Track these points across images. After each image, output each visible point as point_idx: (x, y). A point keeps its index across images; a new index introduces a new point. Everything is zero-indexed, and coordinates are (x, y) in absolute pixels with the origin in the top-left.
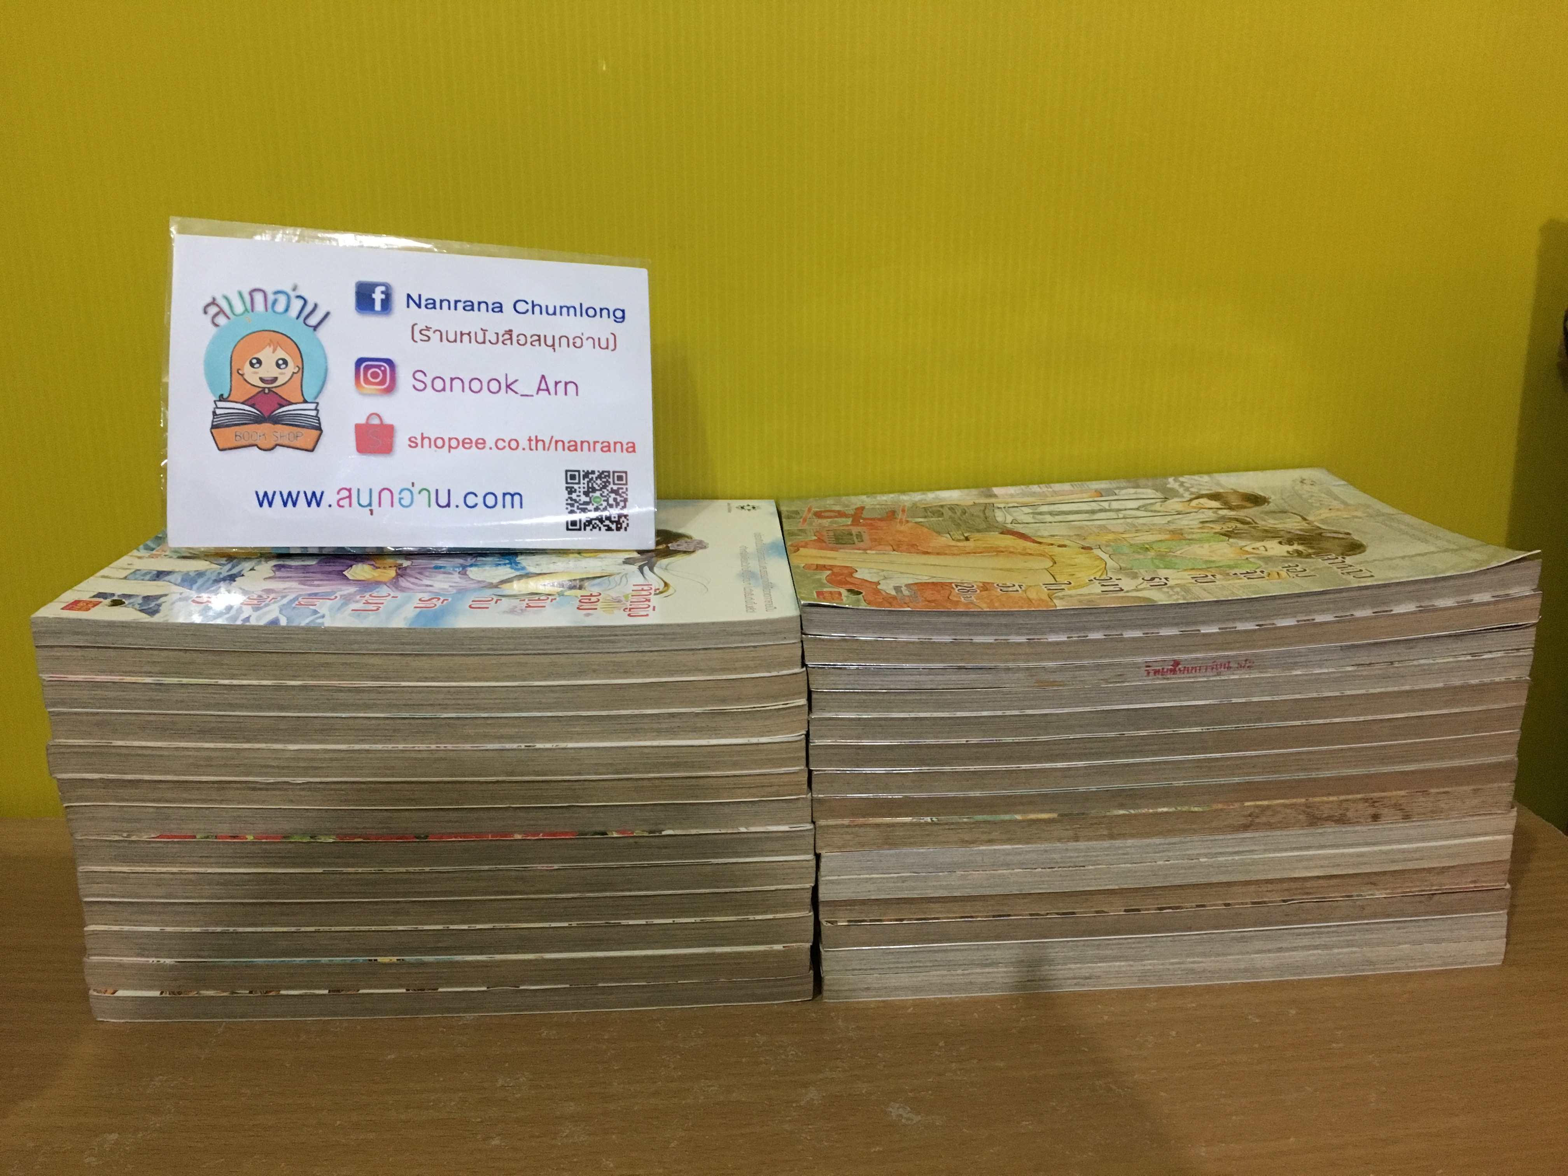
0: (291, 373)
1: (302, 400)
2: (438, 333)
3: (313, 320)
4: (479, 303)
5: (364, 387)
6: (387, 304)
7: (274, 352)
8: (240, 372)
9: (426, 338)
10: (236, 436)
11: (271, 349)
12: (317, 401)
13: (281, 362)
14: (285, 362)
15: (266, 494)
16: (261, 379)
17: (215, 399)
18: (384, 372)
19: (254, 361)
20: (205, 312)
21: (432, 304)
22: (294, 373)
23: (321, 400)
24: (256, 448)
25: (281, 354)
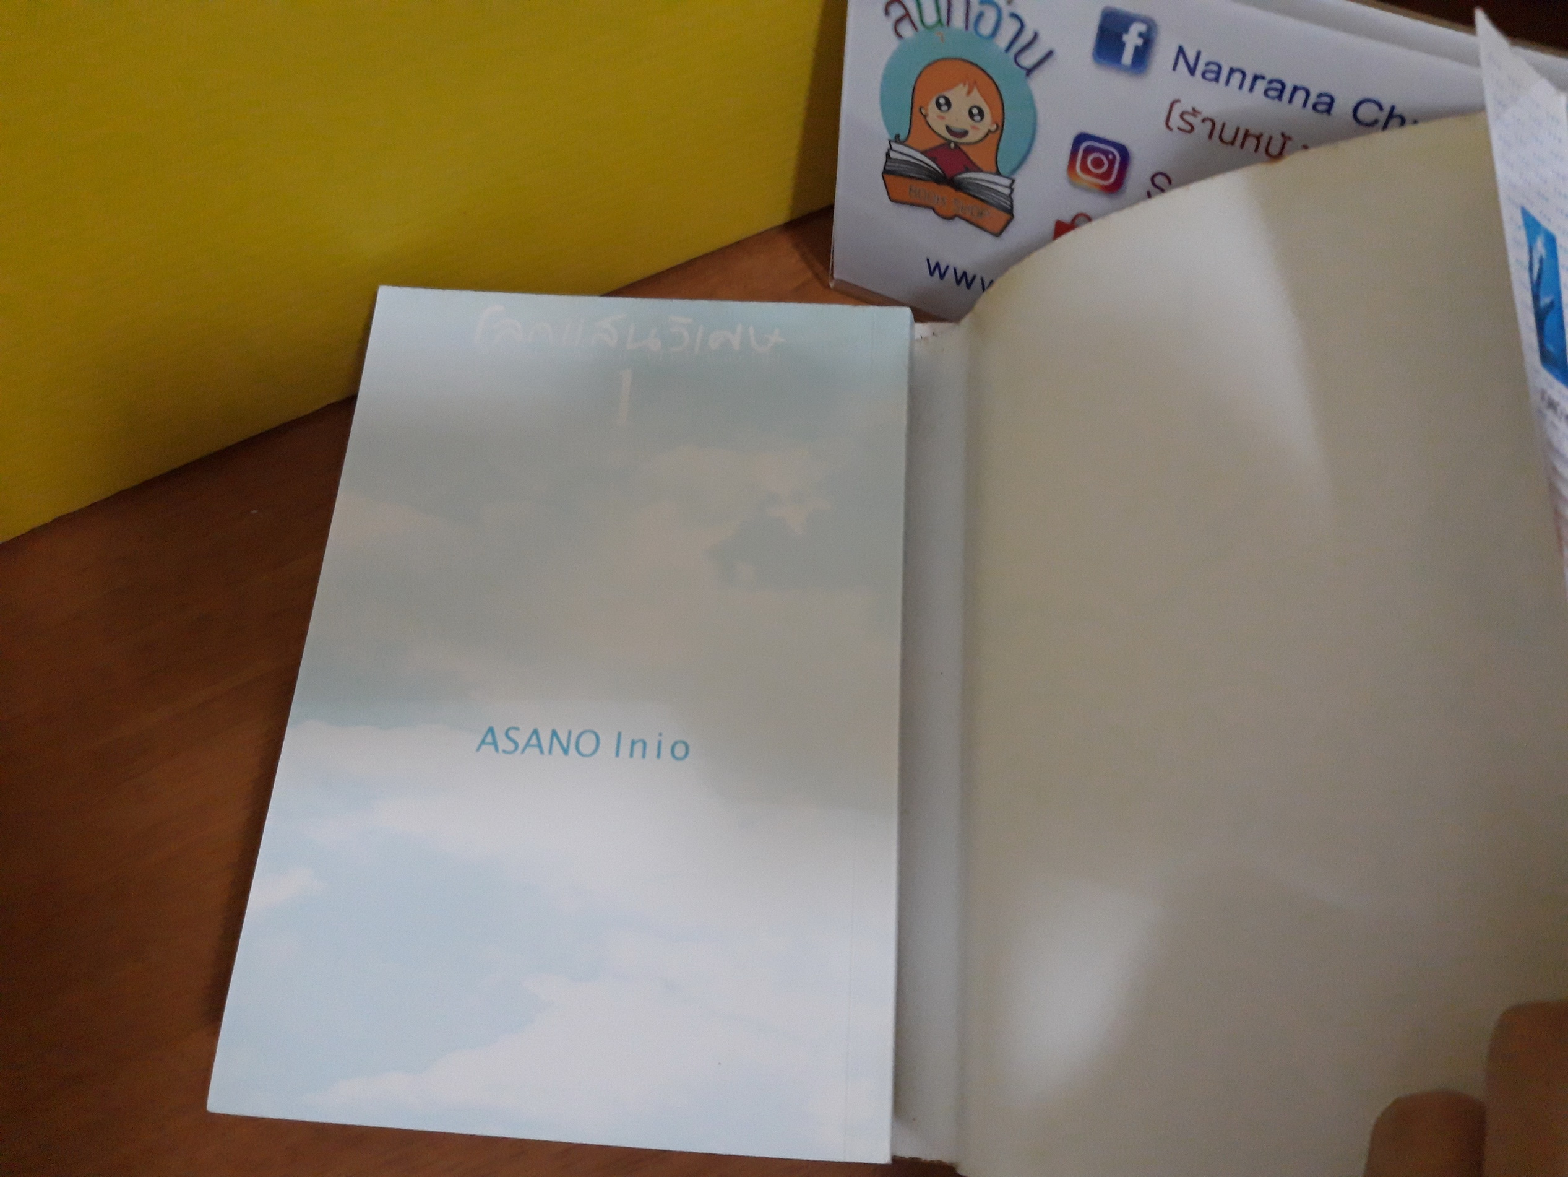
0: (986, 130)
1: (994, 170)
2: (1209, 125)
3: (1028, 60)
4: (1296, 89)
5: (1076, 174)
6: (1142, 55)
7: (969, 93)
8: (923, 111)
9: (1188, 128)
10: (910, 190)
11: (965, 89)
12: (1014, 177)
13: (975, 111)
14: (981, 113)
15: (938, 265)
16: (947, 127)
17: (890, 138)
18: (1112, 163)
19: (942, 101)
20: (887, 12)
21: (1214, 73)
22: (989, 131)
23: (1020, 179)
24: (933, 211)
25: (977, 99)
